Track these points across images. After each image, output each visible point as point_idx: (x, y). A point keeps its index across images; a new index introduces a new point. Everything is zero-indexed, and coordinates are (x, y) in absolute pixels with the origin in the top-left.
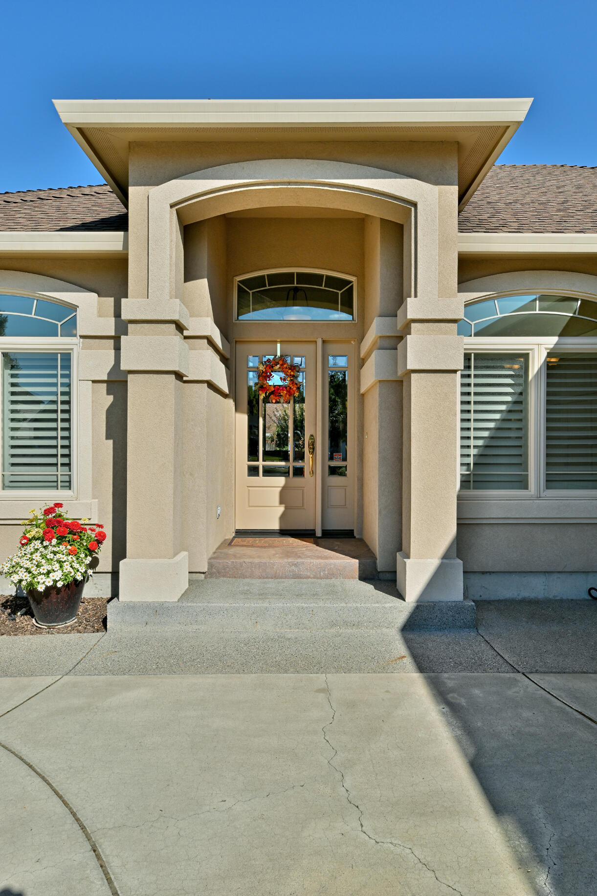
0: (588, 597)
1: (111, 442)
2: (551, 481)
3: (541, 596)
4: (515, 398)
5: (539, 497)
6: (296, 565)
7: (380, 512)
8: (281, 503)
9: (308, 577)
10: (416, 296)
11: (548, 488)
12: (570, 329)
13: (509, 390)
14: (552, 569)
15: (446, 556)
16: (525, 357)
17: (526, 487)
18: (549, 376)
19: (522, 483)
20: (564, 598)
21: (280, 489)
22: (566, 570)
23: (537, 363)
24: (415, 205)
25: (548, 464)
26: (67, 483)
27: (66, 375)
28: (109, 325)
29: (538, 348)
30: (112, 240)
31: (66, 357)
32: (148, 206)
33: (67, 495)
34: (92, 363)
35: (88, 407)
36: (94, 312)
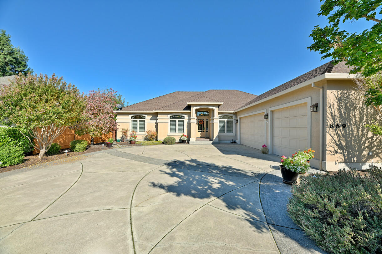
0: (230, 143)
3: (226, 143)
4: (224, 124)
8: (201, 135)
10: (215, 116)
11: (227, 133)
12: (228, 118)
14: (227, 140)
15: (216, 138)
16: (225, 121)
18: (227, 122)
19: (224, 132)
20: (228, 143)
21: (201, 133)
22: (229, 140)
24: (215, 109)
25: (227, 131)
26: (183, 132)
27: (183, 122)
28: (187, 118)
29: (226, 120)
30: (189, 111)
31: (184, 121)
32: (193, 109)
33: (183, 133)
34: (186, 121)
35: (186, 125)
36: (186, 117)
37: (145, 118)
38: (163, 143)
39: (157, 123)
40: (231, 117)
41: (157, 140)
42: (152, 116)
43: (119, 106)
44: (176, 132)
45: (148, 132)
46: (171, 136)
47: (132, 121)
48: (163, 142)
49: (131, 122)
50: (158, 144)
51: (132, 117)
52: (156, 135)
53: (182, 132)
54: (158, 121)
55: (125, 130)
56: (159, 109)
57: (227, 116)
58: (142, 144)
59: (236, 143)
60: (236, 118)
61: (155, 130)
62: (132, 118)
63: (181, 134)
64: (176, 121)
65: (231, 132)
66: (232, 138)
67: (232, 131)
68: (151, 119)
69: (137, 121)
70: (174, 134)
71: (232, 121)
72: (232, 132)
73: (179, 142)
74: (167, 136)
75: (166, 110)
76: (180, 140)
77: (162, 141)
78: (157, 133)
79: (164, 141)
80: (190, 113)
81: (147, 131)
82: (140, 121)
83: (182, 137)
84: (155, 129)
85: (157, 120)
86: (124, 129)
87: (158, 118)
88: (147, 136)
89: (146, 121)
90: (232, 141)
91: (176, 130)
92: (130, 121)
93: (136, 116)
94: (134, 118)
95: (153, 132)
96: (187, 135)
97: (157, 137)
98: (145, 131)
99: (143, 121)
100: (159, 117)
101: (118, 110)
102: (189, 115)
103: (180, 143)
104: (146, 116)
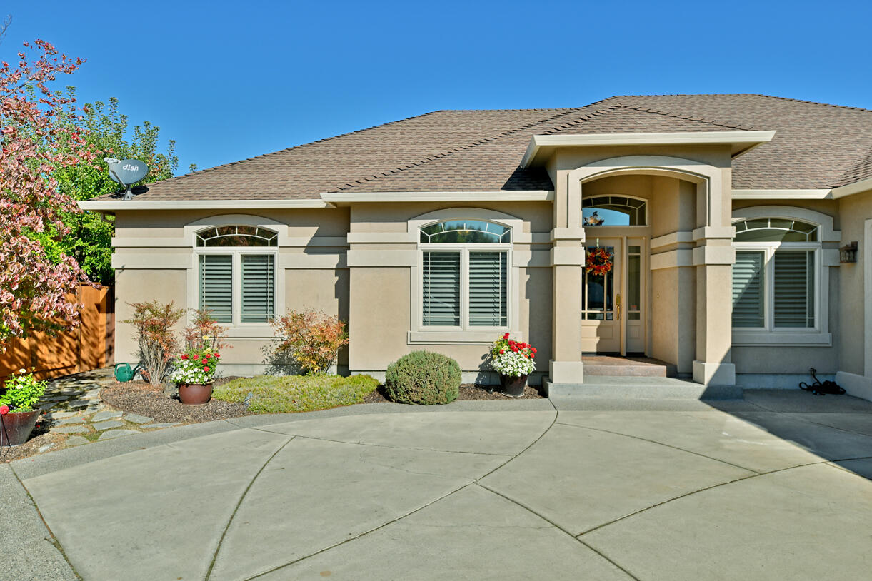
0: (799, 388)
1: (528, 300)
2: (778, 323)
3: (772, 387)
4: (755, 275)
5: (771, 332)
6: (631, 368)
7: (679, 340)
8: (598, 335)
9: (638, 375)
10: (709, 225)
11: (776, 326)
12: (787, 237)
13: (751, 271)
14: (778, 372)
15: (723, 361)
16: (762, 253)
17: (763, 326)
18: (776, 263)
19: (761, 324)
20: (786, 388)
21: (596, 327)
22: (787, 372)
23: (769, 255)
24: (709, 178)
25: (776, 313)
26: (504, 322)
27: (505, 264)
28: (528, 237)
29: (770, 248)
30: (541, 195)
31: (504, 254)
32: (570, 182)
33: (505, 329)
34: (519, 258)
35: (517, 281)
36: (521, 230)
37: (274, 243)
38: (384, 392)
39: (343, 272)
40: (807, 231)
41: (344, 370)
42: (314, 230)
43: (123, 170)
44: (457, 322)
45: (296, 323)
46: (431, 350)
47: (201, 257)
48: (382, 381)
49: (195, 264)
50: (355, 400)
51: (204, 234)
52: (338, 343)
53: (495, 323)
54: (353, 257)
55: (155, 313)
56: (358, 185)
57: (774, 221)
58: (253, 400)
59: (844, 392)
60: (836, 236)
61: (334, 312)
62: (200, 244)
63: (494, 334)
64: (456, 256)
65: (802, 323)
66: (807, 362)
67: (812, 314)
68: (311, 249)
69: (228, 258)
70: (448, 332)
71: (812, 253)
72: (812, 324)
73: (477, 386)
74: (407, 351)
75: (402, 189)
76: (487, 370)
77: (375, 376)
78: (347, 329)
79: (388, 382)
80: (550, 206)
81: (284, 320)
82: (246, 258)
83: (497, 352)
84: (332, 308)
85: (343, 249)
86: (150, 307)
87: (351, 237)
88: (286, 347)
89: (283, 259)
90: (809, 381)
91: (457, 313)
92: (192, 260)
93: (221, 230)
94: (210, 244)
95: (319, 321)
96: (527, 343)
97: (344, 352)
98: (278, 319)
99: (263, 258)
100: (358, 232)
101: (119, 194)
102: (544, 216)
103: (487, 388)
104: (282, 230)
